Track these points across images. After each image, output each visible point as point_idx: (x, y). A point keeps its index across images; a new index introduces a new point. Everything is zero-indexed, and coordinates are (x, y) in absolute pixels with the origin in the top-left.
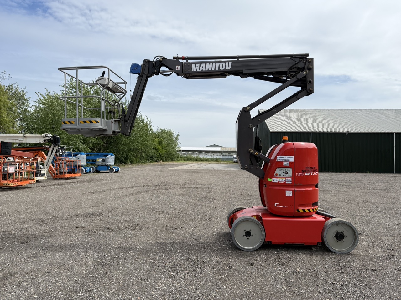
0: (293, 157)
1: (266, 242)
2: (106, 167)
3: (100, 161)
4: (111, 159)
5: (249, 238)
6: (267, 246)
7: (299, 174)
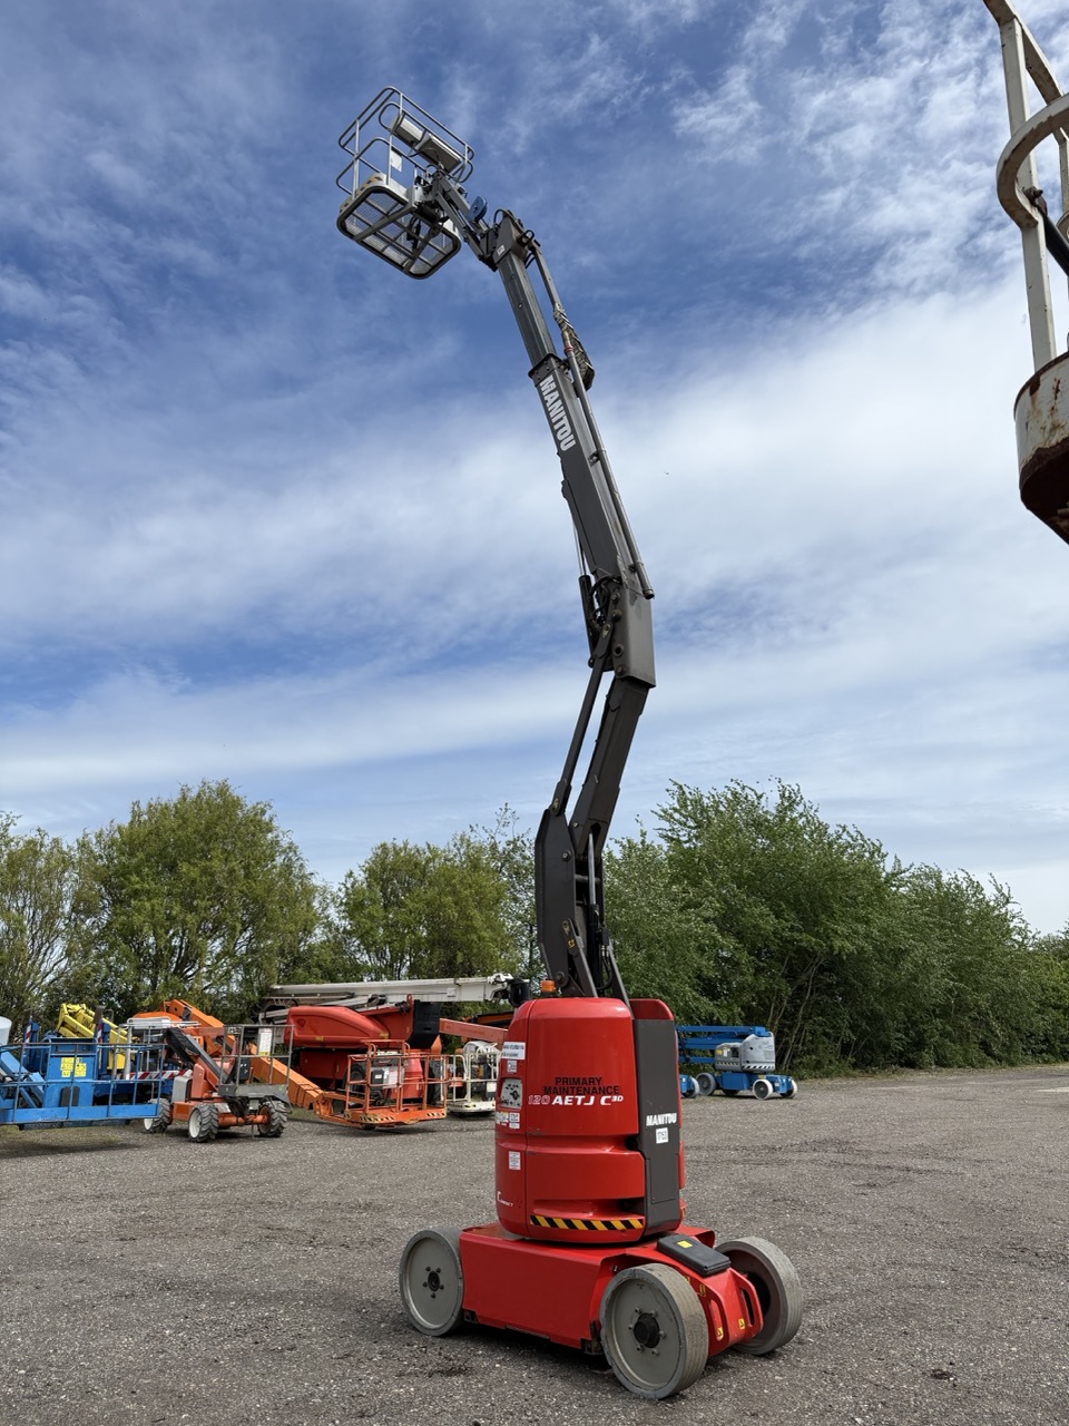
0: (524, 1044)
1: (468, 1314)
2: (745, 1076)
3: (725, 1054)
4: (761, 1049)
5: (436, 1293)
6: (467, 1328)
7: (536, 1100)
